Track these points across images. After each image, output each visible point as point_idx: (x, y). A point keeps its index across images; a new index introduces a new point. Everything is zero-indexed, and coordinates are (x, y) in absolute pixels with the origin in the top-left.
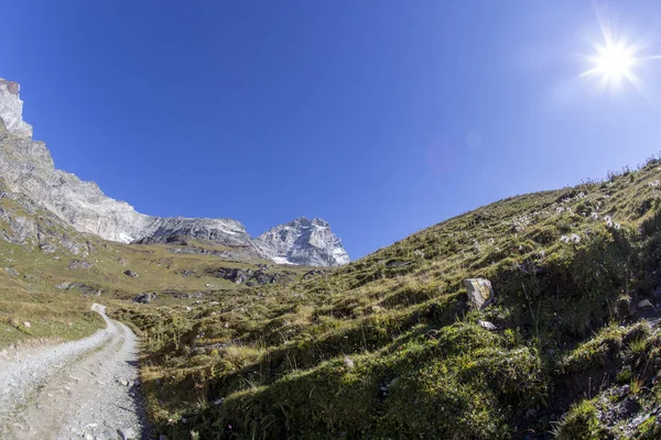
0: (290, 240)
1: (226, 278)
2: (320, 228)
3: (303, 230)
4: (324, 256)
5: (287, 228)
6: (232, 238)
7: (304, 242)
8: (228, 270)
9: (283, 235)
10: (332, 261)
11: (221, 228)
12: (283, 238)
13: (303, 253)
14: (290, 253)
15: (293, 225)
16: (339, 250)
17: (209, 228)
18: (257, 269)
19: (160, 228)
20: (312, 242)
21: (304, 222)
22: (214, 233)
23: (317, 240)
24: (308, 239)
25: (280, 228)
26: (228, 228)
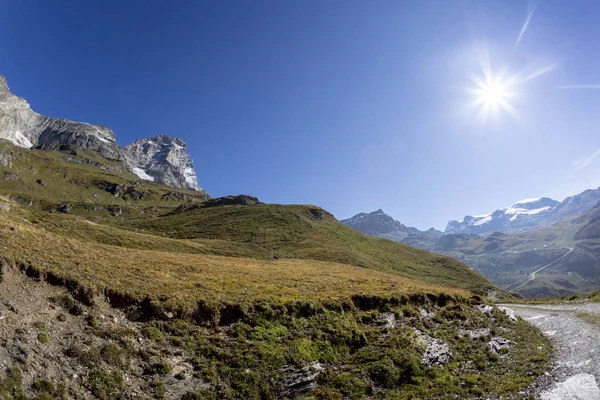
0: (151, 154)
1: (107, 190)
2: (178, 147)
3: (163, 147)
4: (177, 174)
5: (150, 142)
6: (105, 147)
7: (161, 158)
8: (109, 184)
9: (146, 148)
10: (181, 179)
11: (97, 135)
12: (145, 151)
13: (158, 168)
14: (148, 166)
15: (155, 140)
16: (189, 170)
17: (88, 134)
18: (130, 185)
19: (48, 128)
20: (169, 159)
21: (166, 139)
22: (92, 139)
23: (173, 158)
24: (166, 156)
25: (144, 141)
26: (103, 136)
